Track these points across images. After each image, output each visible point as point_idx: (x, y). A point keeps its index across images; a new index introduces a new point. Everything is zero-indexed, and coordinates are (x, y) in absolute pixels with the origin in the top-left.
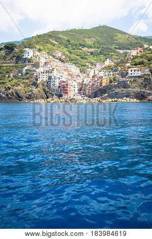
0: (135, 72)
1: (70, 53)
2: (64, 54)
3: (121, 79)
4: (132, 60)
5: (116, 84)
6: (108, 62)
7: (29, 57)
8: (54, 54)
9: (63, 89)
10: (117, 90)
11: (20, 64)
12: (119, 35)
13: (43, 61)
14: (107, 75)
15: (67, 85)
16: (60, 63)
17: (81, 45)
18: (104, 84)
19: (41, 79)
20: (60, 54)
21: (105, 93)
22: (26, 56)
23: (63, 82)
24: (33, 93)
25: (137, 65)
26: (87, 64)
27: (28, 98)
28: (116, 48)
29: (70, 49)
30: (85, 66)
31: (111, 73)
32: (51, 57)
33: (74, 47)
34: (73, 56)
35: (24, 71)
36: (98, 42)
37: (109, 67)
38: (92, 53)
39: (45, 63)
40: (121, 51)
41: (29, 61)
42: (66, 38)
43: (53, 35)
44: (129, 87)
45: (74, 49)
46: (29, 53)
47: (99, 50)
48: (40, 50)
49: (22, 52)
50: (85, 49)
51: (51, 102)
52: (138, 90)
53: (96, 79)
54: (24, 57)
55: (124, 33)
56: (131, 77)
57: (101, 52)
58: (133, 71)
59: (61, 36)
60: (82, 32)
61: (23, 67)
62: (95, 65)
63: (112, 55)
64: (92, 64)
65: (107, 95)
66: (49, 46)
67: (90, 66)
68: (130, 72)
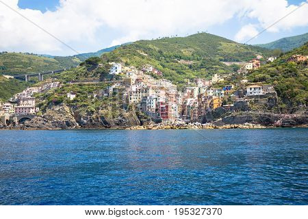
0: (255, 90)
1: (164, 66)
2: (156, 68)
3: (238, 100)
4: (247, 75)
5: (232, 105)
6: (215, 78)
7: (117, 73)
8: (144, 69)
9: (161, 113)
10: (234, 113)
11: (106, 81)
12: (224, 44)
13: (134, 77)
14: (217, 95)
15: (167, 107)
16: (152, 80)
17: (176, 57)
18: (215, 106)
19: (133, 100)
20: (151, 69)
21: (218, 118)
22: (113, 72)
23: (162, 103)
24: (124, 118)
25: (257, 81)
26: (186, 80)
27: (118, 124)
28: (221, 60)
29: (163, 61)
30: (182, 82)
31: (223, 92)
32: (141, 72)
33: (168, 59)
34: (167, 70)
35: (111, 90)
36: (198, 53)
37: (218, 85)
38: (190, 67)
39: (137, 80)
40: (228, 64)
41: (118, 77)
42: (157, 49)
43: (141, 45)
44: (249, 109)
45: (168, 62)
46: (117, 69)
47: (199, 63)
48: (127, 64)
49: (108, 67)
50: (182, 61)
51: (154, 128)
52: (261, 112)
53: (203, 99)
54: (111, 73)
55: (230, 42)
56: (251, 97)
57: (202, 65)
58: (253, 89)
59: (150, 46)
60: (176, 40)
61: (109, 85)
62: (196, 81)
63: (217, 69)
64: (192, 80)
65: (221, 119)
66: (137, 58)
67: (189, 83)
68: (248, 90)
